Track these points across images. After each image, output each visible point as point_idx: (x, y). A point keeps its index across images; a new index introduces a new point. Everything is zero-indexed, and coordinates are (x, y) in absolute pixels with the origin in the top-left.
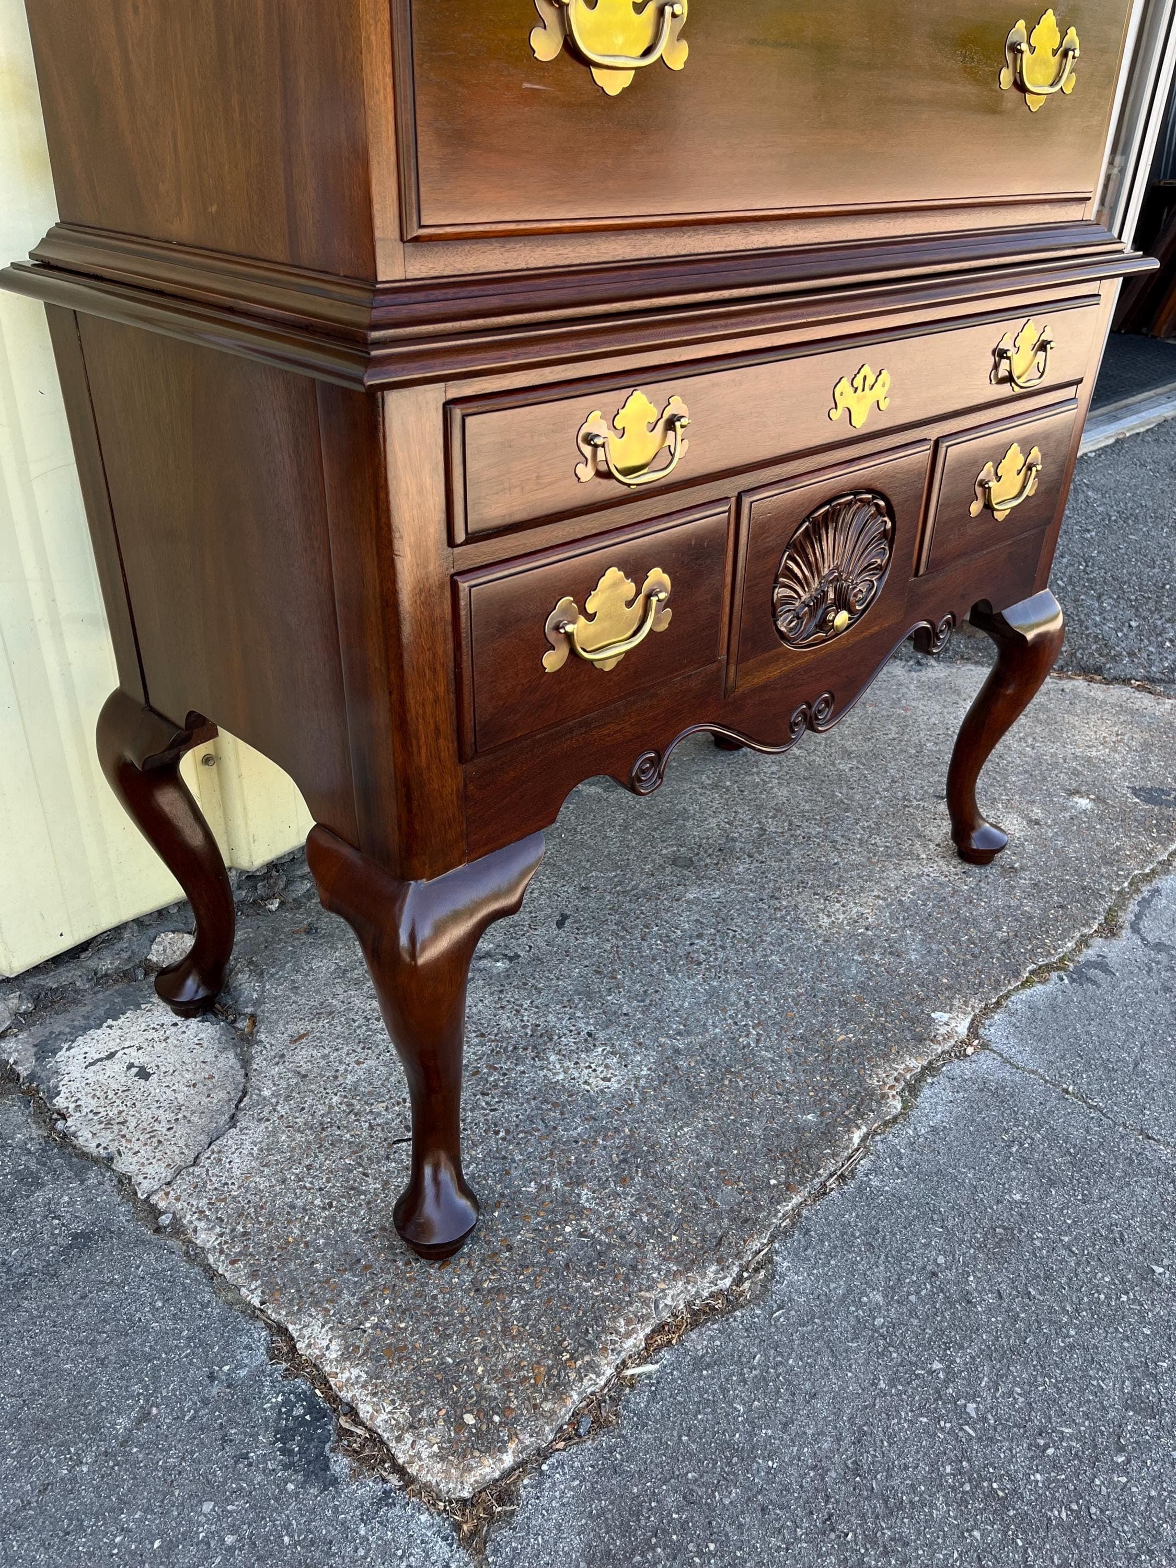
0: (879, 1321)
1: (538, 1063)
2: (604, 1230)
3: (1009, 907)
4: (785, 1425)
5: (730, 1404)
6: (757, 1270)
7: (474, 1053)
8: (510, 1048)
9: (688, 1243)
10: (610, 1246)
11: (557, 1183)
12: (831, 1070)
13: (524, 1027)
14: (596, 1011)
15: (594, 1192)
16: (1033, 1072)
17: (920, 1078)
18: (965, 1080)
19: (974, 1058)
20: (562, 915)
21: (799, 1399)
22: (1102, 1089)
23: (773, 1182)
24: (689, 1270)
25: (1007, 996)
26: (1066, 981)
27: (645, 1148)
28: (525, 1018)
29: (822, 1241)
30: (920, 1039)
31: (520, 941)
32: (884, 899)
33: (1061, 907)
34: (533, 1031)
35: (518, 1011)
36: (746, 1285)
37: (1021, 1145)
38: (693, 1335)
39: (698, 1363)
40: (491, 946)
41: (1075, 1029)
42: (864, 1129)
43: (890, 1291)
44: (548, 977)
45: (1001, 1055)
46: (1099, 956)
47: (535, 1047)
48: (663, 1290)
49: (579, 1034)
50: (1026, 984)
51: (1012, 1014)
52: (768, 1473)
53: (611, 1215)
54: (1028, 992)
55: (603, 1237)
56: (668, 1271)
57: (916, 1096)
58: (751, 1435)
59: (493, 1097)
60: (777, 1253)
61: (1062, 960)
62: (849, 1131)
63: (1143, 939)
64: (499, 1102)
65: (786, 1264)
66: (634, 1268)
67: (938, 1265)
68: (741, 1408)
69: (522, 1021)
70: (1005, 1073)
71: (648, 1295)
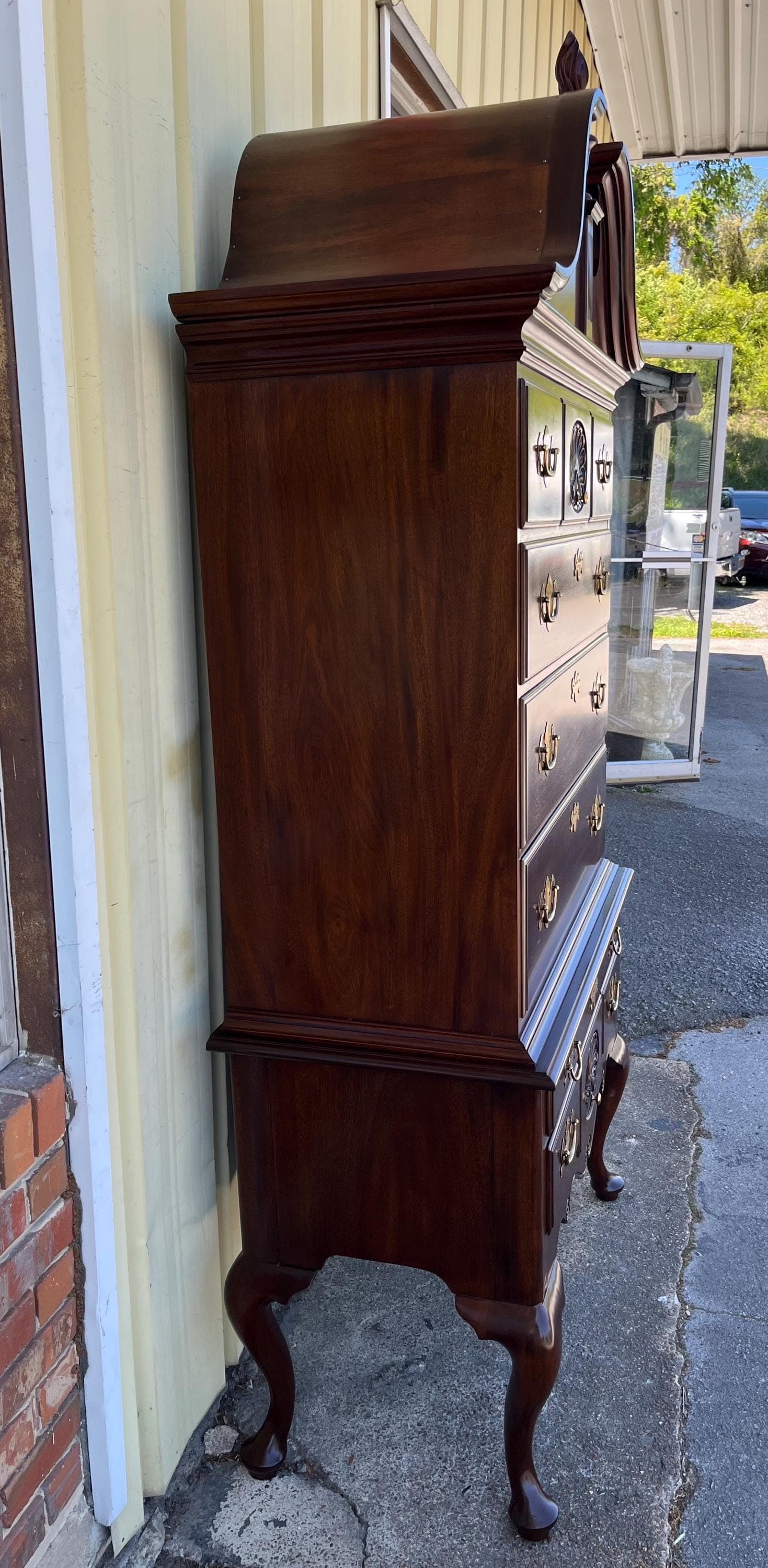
0: (754, 1467)
1: (494, 1415)
2: (608, 1484)
3: (645, 1221)
4: (753, 1531)
5: (725, 1534)
6: (687, 1470)
7: (456, 1424)
8: (472, 1413)
9: (650, 1472)
10: (617, 1491)
11: (565, 1473)
12: (638, 1351)
13: (467, 1397)
14: (498, 1371)
15: (586, 1468)
16: (723, 1312)
17: (679, 1337)
18: (699, 1330)
19: (693, 1316)
20: (425, 1320)
21: (749, 1517)
22: (757, 1309)
23: (661, 1423)
24: (661, 1484)
25: (682, 1275)
26: (700, 1255)
27: (589, 1435)
28: (464, 1392)
29: (704, 1442)
30: (662, 1316)
31: (417, 1347)
32: (583, 1240)
33: (668, 1211)
34: (475, 1397)
35: (455, 1389)
36: (688, 1480)
37: (746, 1353)
38: (686, 1513)
39: (700, 1524)
40: (404, 1356)
41: (723, 1281)
42: (677, 1377)
43: (747, 1451)
44: (453, 1362)
45: (703, 1309)
46: (704, 1233)
47: (484, 1406)
48: (659, 1499)
49: (500, 1388)
50: (685, 1264)
51: (692, 1284)
52: (762, 1554)
53: (604, 1476)
54: (689, 1268)
55: (610, 1488)
56: (653, 1489)
57: (685, 1349)
58: (743, 1542)
59: (489, 1444)
60: (690, 1457)
61: (690, 1243)
62: (672, 1381)
63: (715, 1216)
64: (495, 1445)
65: (697, 1461)
66: (637, 1495)
67: (757, 1429)
68: (730, 1533)
69: (463, 1394)
70: (712, 1318)
71: (654, 1504)
